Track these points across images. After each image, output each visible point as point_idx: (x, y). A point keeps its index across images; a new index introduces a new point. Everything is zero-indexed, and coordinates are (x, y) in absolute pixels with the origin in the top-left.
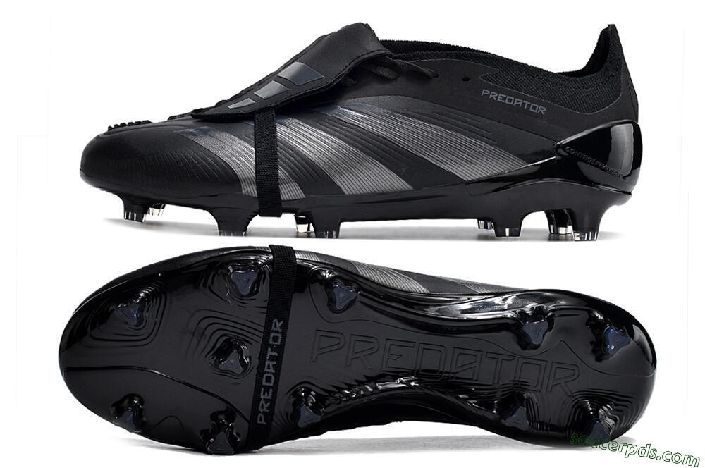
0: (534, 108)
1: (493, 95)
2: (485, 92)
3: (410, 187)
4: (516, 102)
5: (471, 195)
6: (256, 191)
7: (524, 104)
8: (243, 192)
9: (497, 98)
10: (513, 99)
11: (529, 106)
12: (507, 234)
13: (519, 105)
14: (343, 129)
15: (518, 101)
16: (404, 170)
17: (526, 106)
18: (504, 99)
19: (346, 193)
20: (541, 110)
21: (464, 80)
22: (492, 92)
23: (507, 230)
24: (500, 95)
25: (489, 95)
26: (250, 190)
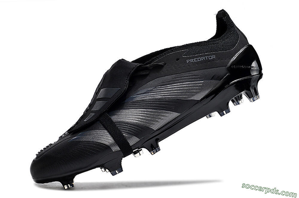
0: (210, 57)
1: (192, 60)
2: (188, 61)
3: (179, 114)
4: (202, 59)
5: (204, 105)
6: (119, 148)
7: (205, 58)
8: (113, 151)
9: (194, 61)
10: (200, 58)
11: (208, 58)
12: (225, 113)
13: (204, 59)
14: (140, 104)
15: (203, 58)
16: (173, 108)
17: (207, 58)
18: (197, 60)
19: (155, 129)
20: (213, 57)
21: (177, 60)
22: (191, 60)
23: (224, 112)
24: (194, 59)
25: (190, 61)
26: (116, 148)
